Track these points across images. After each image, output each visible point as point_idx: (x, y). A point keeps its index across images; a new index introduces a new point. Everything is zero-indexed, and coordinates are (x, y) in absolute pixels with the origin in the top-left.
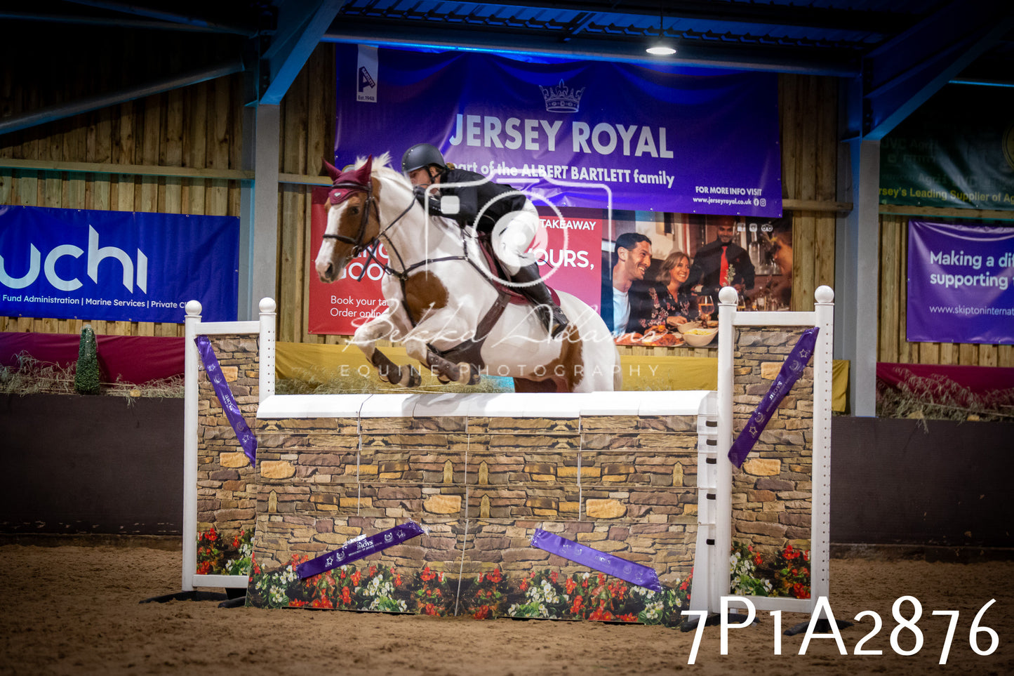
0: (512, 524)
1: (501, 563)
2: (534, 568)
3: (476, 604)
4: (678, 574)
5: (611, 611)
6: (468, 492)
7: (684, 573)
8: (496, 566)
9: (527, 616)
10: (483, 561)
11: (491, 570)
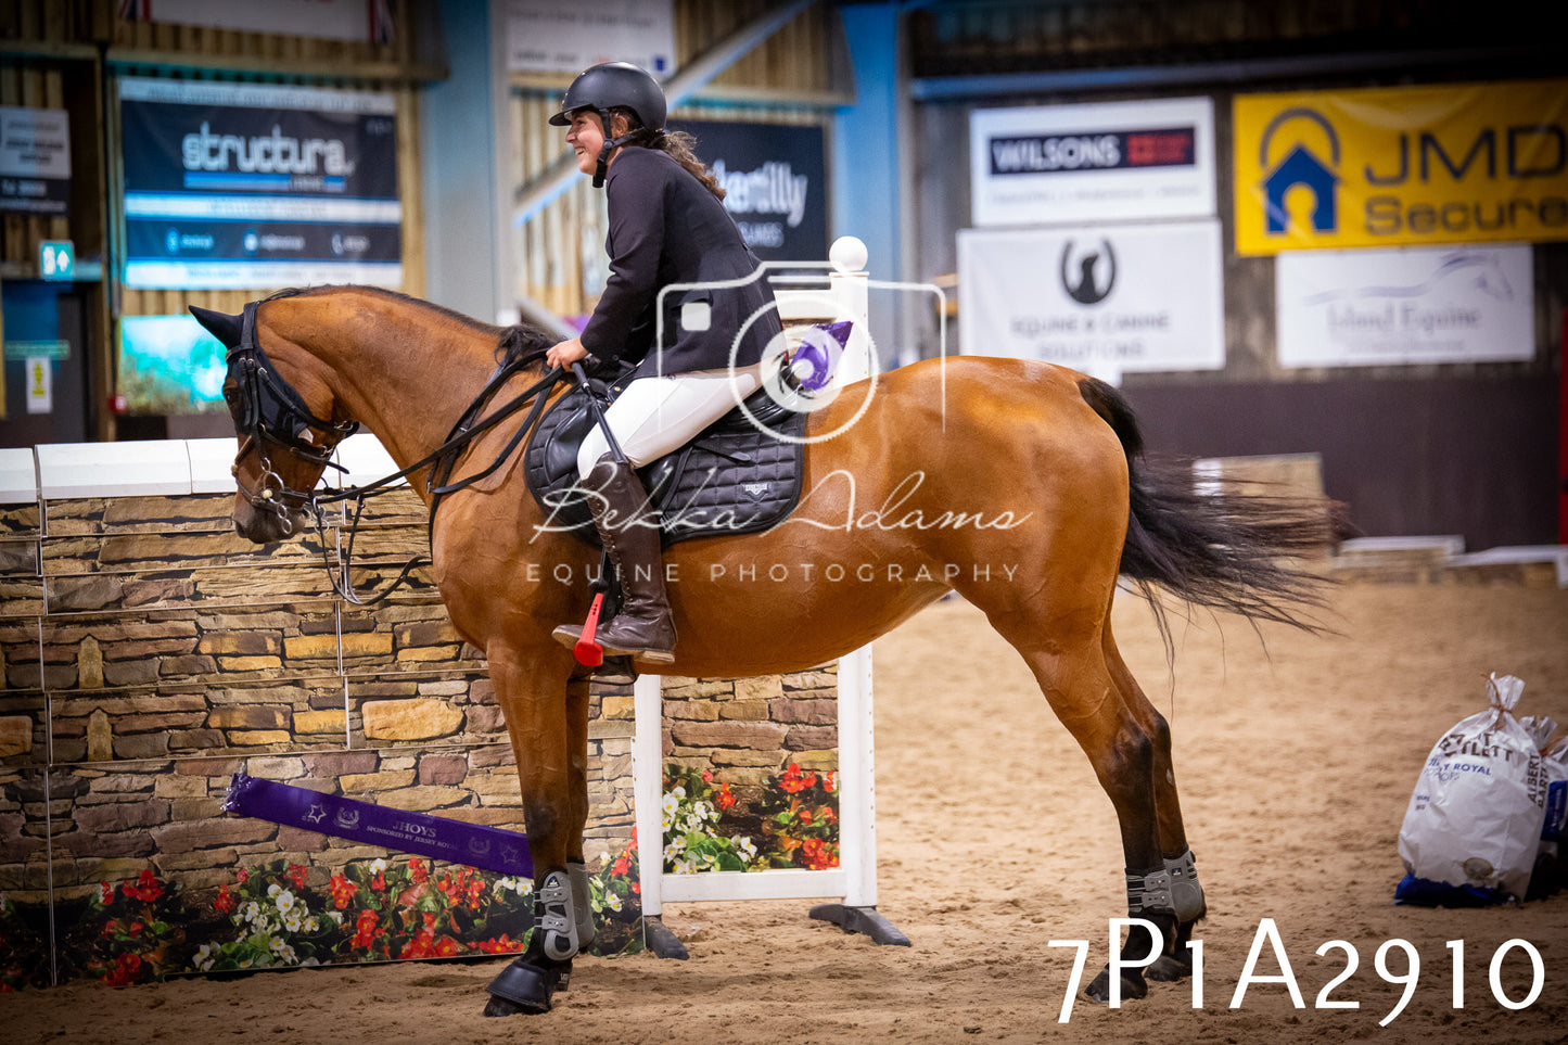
0: (168, 769)
1: (155, 858)
2: (243, 861)
3: (105, 954)
4: (603, 843)
5: (451, 933)
6: (53, 707)
7: (617, 841)
8: (142, 864)
9: (243, 966)
10: (106, 858)
11: (133, 874)
